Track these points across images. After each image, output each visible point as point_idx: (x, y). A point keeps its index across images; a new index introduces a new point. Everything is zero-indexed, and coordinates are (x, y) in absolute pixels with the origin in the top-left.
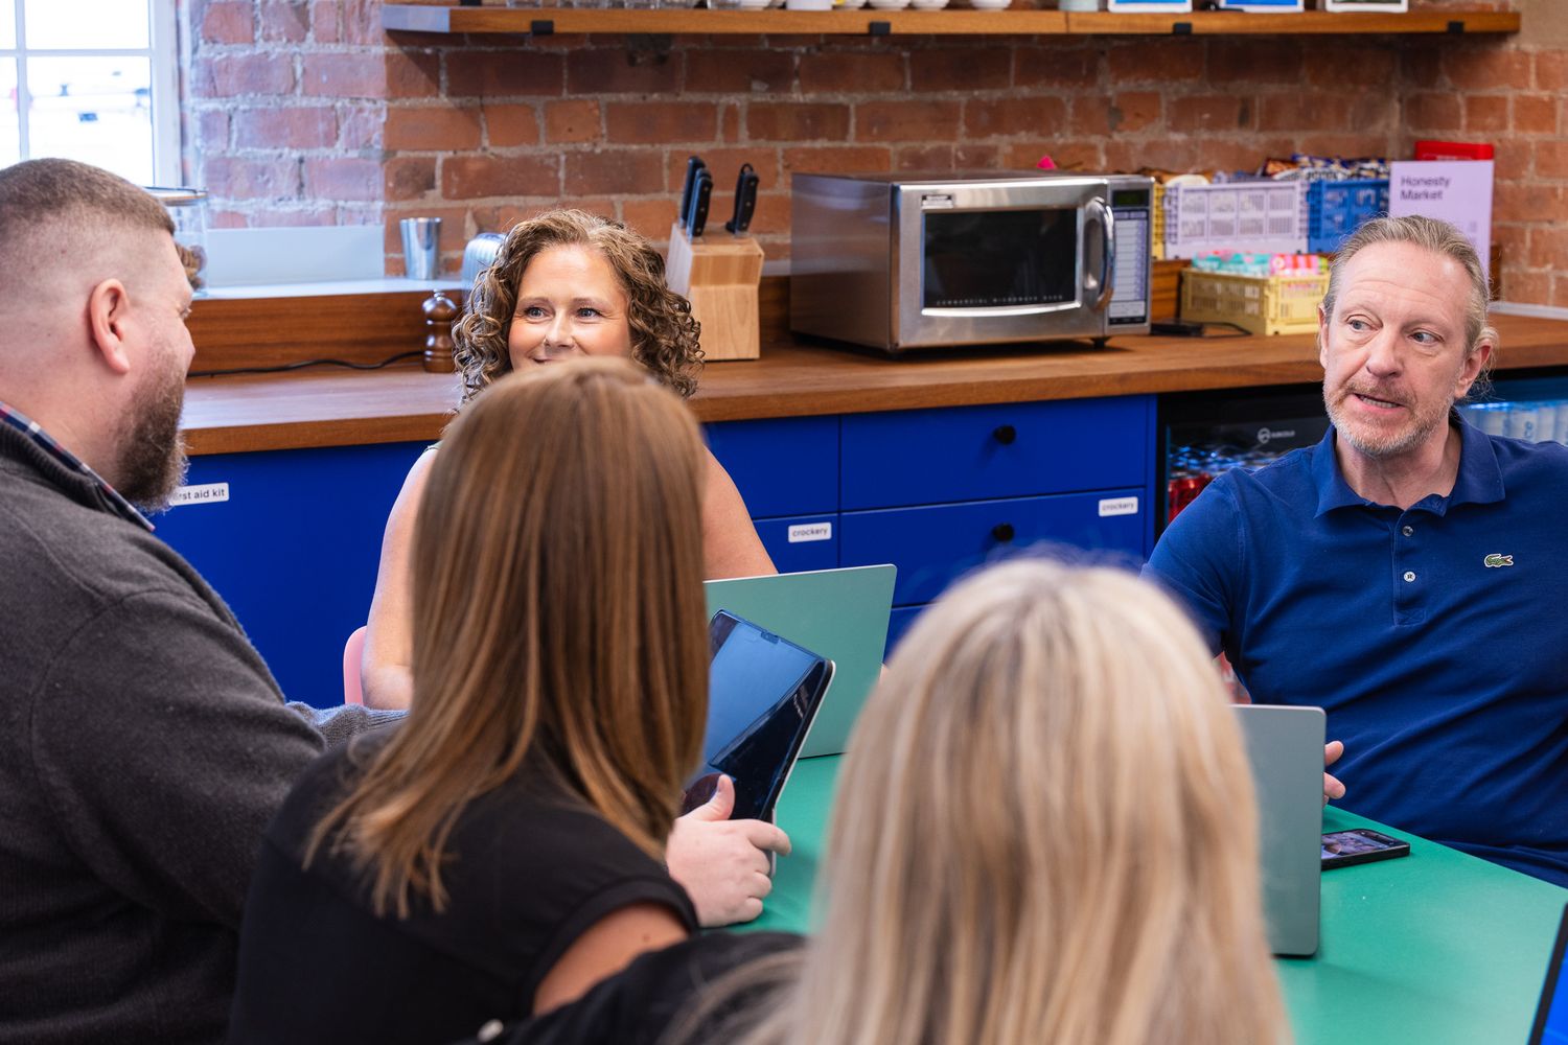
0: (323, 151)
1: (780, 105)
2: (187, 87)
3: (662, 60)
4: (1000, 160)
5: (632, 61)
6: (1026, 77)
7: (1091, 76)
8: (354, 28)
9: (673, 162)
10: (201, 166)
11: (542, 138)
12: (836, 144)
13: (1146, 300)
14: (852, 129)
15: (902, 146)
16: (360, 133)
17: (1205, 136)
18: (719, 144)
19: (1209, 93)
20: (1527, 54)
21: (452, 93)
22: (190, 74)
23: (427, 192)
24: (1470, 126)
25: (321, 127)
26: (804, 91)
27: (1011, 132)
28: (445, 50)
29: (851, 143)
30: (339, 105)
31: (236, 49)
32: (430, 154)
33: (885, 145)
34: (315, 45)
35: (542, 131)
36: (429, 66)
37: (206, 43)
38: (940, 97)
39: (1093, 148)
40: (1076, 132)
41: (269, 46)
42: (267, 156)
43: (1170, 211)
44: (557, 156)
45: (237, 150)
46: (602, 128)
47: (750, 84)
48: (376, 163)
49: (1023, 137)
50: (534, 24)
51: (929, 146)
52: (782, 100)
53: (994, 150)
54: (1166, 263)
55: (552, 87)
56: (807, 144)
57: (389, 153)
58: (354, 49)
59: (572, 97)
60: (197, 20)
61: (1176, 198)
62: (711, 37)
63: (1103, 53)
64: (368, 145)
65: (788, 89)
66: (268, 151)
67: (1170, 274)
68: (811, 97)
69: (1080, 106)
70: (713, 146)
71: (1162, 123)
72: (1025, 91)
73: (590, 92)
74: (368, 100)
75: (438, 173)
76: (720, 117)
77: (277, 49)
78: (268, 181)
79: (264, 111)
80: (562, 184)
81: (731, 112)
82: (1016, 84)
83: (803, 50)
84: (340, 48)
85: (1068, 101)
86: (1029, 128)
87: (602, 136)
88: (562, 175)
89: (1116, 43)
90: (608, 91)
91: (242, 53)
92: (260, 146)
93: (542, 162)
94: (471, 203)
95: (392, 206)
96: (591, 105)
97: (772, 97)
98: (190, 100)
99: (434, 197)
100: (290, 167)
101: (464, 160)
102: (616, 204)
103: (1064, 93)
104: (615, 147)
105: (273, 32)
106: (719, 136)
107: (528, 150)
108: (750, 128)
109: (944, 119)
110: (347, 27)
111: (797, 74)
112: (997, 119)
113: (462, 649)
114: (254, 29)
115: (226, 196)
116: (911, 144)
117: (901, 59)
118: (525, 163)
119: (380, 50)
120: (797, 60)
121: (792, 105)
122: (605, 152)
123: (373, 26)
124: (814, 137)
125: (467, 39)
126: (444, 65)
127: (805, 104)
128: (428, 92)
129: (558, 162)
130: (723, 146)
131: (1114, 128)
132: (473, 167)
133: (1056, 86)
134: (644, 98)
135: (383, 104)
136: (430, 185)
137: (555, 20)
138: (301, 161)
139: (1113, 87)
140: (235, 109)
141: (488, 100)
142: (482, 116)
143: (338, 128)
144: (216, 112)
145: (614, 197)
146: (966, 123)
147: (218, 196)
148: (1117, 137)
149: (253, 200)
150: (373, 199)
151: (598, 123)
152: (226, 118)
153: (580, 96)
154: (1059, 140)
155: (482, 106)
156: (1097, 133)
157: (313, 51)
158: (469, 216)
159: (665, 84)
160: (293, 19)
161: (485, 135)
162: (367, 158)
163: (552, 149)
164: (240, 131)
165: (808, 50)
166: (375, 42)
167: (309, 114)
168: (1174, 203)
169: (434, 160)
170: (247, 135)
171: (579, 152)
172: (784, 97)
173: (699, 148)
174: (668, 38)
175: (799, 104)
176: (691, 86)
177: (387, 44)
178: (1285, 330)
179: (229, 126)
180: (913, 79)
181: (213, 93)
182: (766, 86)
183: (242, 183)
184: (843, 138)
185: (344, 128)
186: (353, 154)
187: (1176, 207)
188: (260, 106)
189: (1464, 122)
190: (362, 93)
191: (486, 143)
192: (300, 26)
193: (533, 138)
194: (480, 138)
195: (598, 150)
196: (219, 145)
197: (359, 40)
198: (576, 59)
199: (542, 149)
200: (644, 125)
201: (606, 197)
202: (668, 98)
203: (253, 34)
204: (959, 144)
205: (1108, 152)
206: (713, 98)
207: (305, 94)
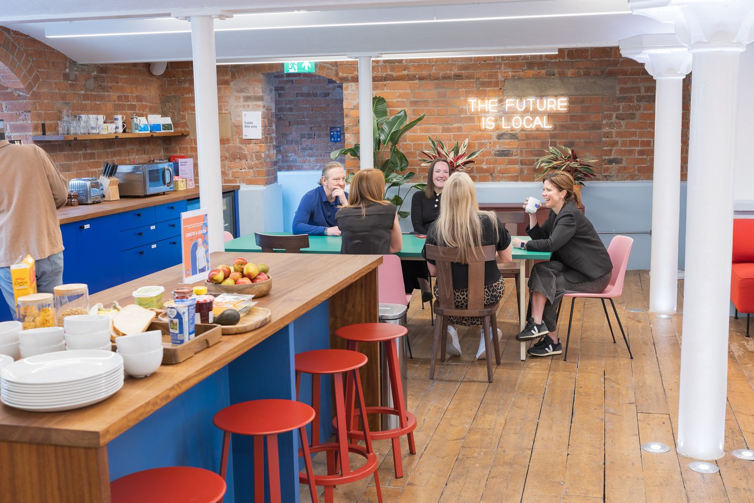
1: (86, 153)
3: (70, 145)
9: (73, 165)
14: (96, 157)
15: (103, 160)
17: (140, 156)
19: (140, 148)
20: (192, 139)
24: (180, 152)
26: (89, 150)
28: (44, 144)
29: (96, 160)
38: (106, 150)
39: (127, 159)
40: (124, 156)
47: (82, 149)
49: (118, 158)
53: (114, 160)
56: (90, 161)
63: (127, 141)
65: (87, 150)
71: (135, 154)
87: (64, 160)
96: (61, 154)
178: (181, 189)
182: (84, 150)
189: (179, 152)
202: (72, 153)
206: (78, 152)
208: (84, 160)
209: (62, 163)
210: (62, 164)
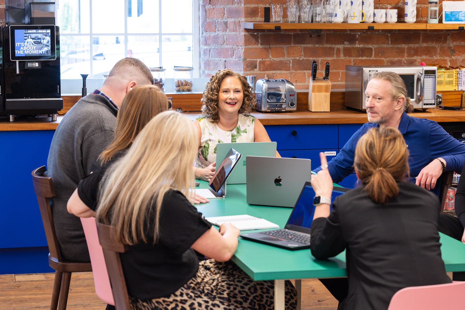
0: (230, 59)
1: (352, 48)
2: (201, 43)
3: (319, 36)
4: (417, 63)
5: (311, 36)
6: (425, 41)
7: (445, 40)
8: (238, 28)
9: (322, 63)
10: (203, 62)
11: (286, 56)
12: (369, 58)
13: (435, 99)
14: (373, 54)
15: (388, 59)
16: (238, 54)
18: (335, 58)
21: (261, 44)
22: (201, 39)
23: (255, 69)
25: (230, 53)
26: (359, 44)
27: (421, 56)
28: (260, 33)
29: (373, 58)
30: (234, 47)
31: (211, 33)
32: (256, 60)
33: (383, 59)
34: (229, 32)
35: (286, 54)
36: (256, 38)
37: (205, 32)
38: (399, 46)
39: (446, 60)
40: (440, 56)
41: (219, 33)
42: (218, 60)
43: (460, 77)
44: (290, 61)
45: (211, 59)
46: (302, 54)
47: (344, 42)
48: (242, 62)
49: (424, 57)
50: (276, 27)
51: (396, 59)
52: (353, 47)
53: (415, 60)
54: (458, 91)
55: (289, 43)
56: (360, 58)
57: (245, 59)
58: (237, 33)
59: (294, 45)
60: (203, 26)
61: (462, 74)
62: (333, 30)
63: (449, 35)
64: (240, 57)
65: (355, 44)
66: (218, 59)
67: (459, 94)
68: (361, 46)
69: (442, 49)
70: (333, 58)
72: (425, 45)
73: (299, 44)
74: (240, 46)
75: (258, 64)
76: (335, 51)
77: (220, 33)
78: (218, 66)
79: (217, 49)
80: (291, 68)
81: (338, 50)
82: (422, 43)
83: (359, 33)
84: (234, 33)
85: (438, 47)
86: (426, 55)
87: (302, 55)
88: (291, 65)
89: (453, 32)
90: (304, 44)
91: (213, 34)
92: (216, 58)
93: (286, 62)
94: (266, 72)
95: (245, 72)
96: (299, 47)
97: (350, 46)
98: (201, 46)
99: (257, 71)
100: (223, 62)
101: (265, 61)
102: (306, 73)
103: (437, 46)
104: (306, 58)
105: (220, 29)
106: (335, 56)
107: (282, 59)
108: (344, 54)
109: (401, 52)
110: (236, 28)
111: (357, 39)
112: (417, 52)
113: (125, 128)
114: (215, 28)
115: (208, 70)
116: (390, 59)
117: (388, 36)
118: (281, 62)
119: (243, 33)
120: (357, 36)
121: (356, 48)
122: (303, 60)
123: (241, 27)
124: (362, 56)
125: (266, 30)
126: (260, 37)
127: (360, 48)
128: (255, 44)
129: (290, 62)
130: (336, 58)
131: (452, 55)
132: (267, 63)
133: (434, 43)
134: (314, 46)
135: (243, 47)
136: (256, 67)
137: (281, 26)
138: (225, 61)
139: (452, 44)
140: (211, 48)
141: (271, 46)
142: (270, 50)
143: (234, 53)
144: (207, 49)
145: (305, 71)
146: (407, 53)
147: (207, 70)
148: (453, 57)
149: (215, 71)
150: (241, 71)
151: (301, 52)
152: (209, 51)
153: (296, 45)
154: (435, 58)
155: (270, 47)
156: (447, 56)
157: (228, 34)
158: (266, 75)
159: (320, 42)
160: (224, 26)
161: (270, 55)
162: (240, 60)
163: (288, 59)
164: (212, 54)
165: (361, 34)
166: (242, 31)
167: (227, 50)
168: (461, 75)
169: (257, 61)
170: (213, 55)
171: (296, 60)
172: (354, 46)
173: (329, 59)
174: (321, 30)
175: (358, 48)
176: (327, 42)
177: (245, 32)
179: (209, 53)
180: (391, 41)
181: (206, 44)
182: (349, 43)
183: (212, 67)
184: (371, 57)
185: (235, 53)
186: (237, 59)
187: (461, 76)
188: (216, 48)
190: (239, 44)
191: (271, 57)
192: (226, 27)
193: (284, 56)
194: (269, 56)
195: (301, 59)
196: (207, 57)
197: (238, 31)
198: (295, 36)
199: (286, 58)
200: (314, 53)
201: (303, 71)
202: (321, 46)
203: (215, 30)
204: (405, 58)
205: (450, 61)
206: (333, 46)
207: (226, 44)
208: (345, 56)
209: (298, 58)
210: (299, 61)
